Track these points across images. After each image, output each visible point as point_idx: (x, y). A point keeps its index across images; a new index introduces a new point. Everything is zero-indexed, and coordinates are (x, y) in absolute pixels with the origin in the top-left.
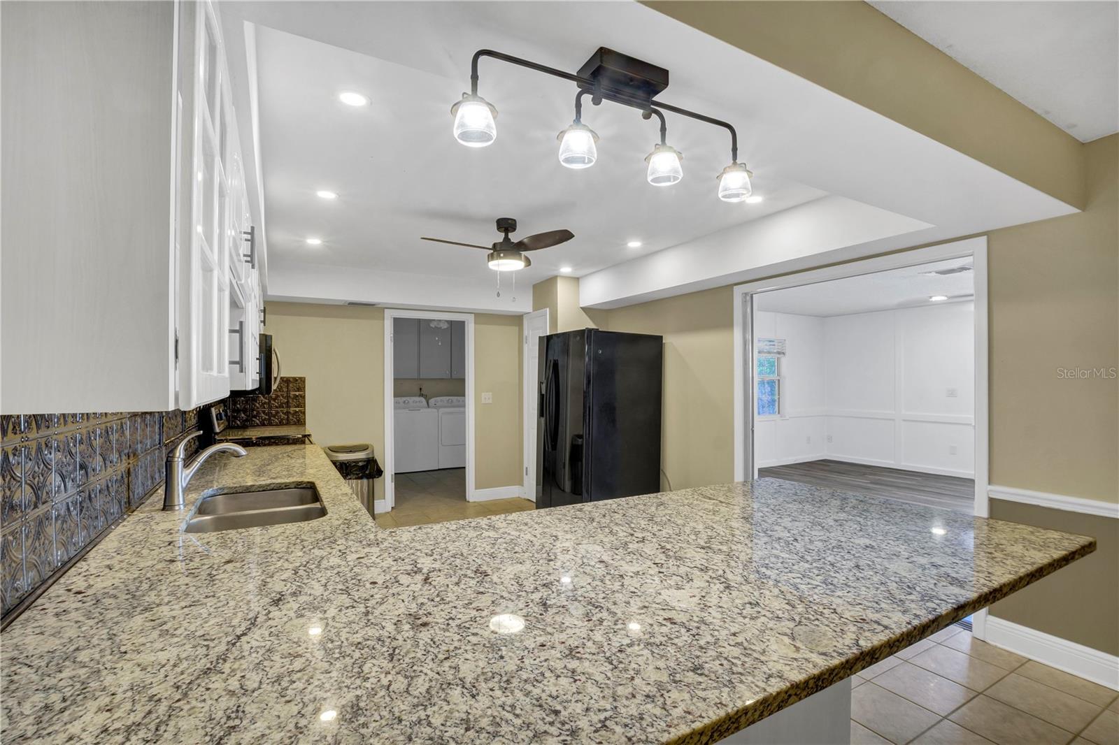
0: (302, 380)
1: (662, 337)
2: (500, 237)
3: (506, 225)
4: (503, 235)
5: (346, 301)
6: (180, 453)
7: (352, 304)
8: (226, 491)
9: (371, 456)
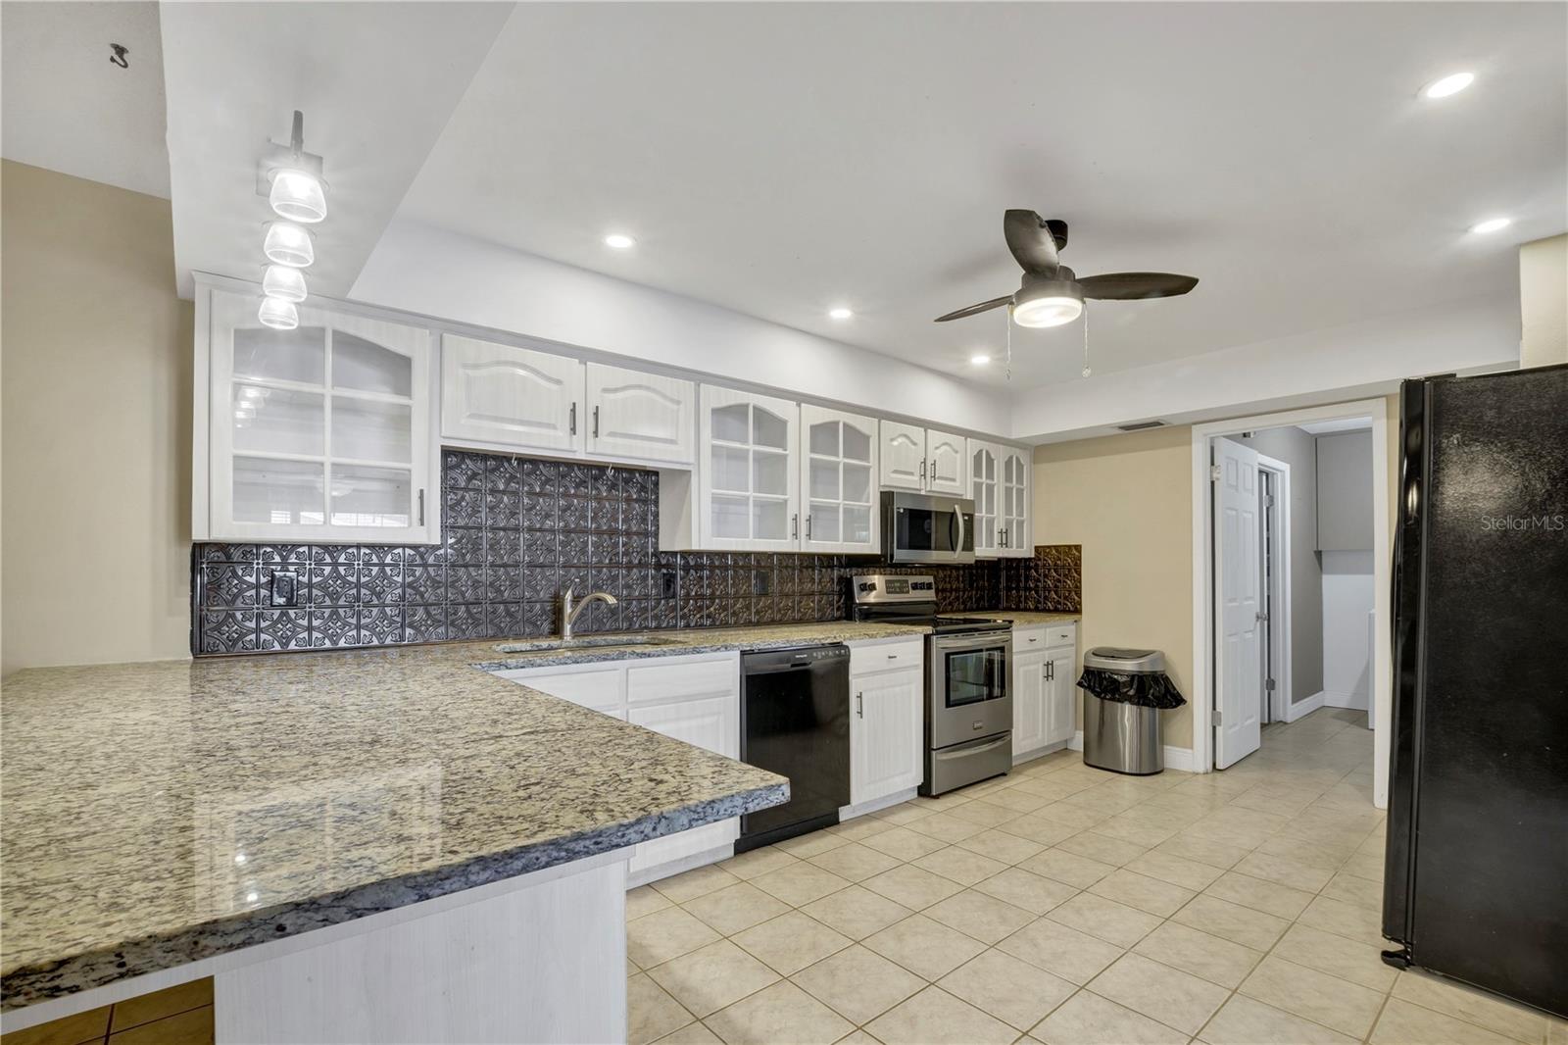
0: (1078, 548)
5: (1112, 427)
7: (1126, 428)
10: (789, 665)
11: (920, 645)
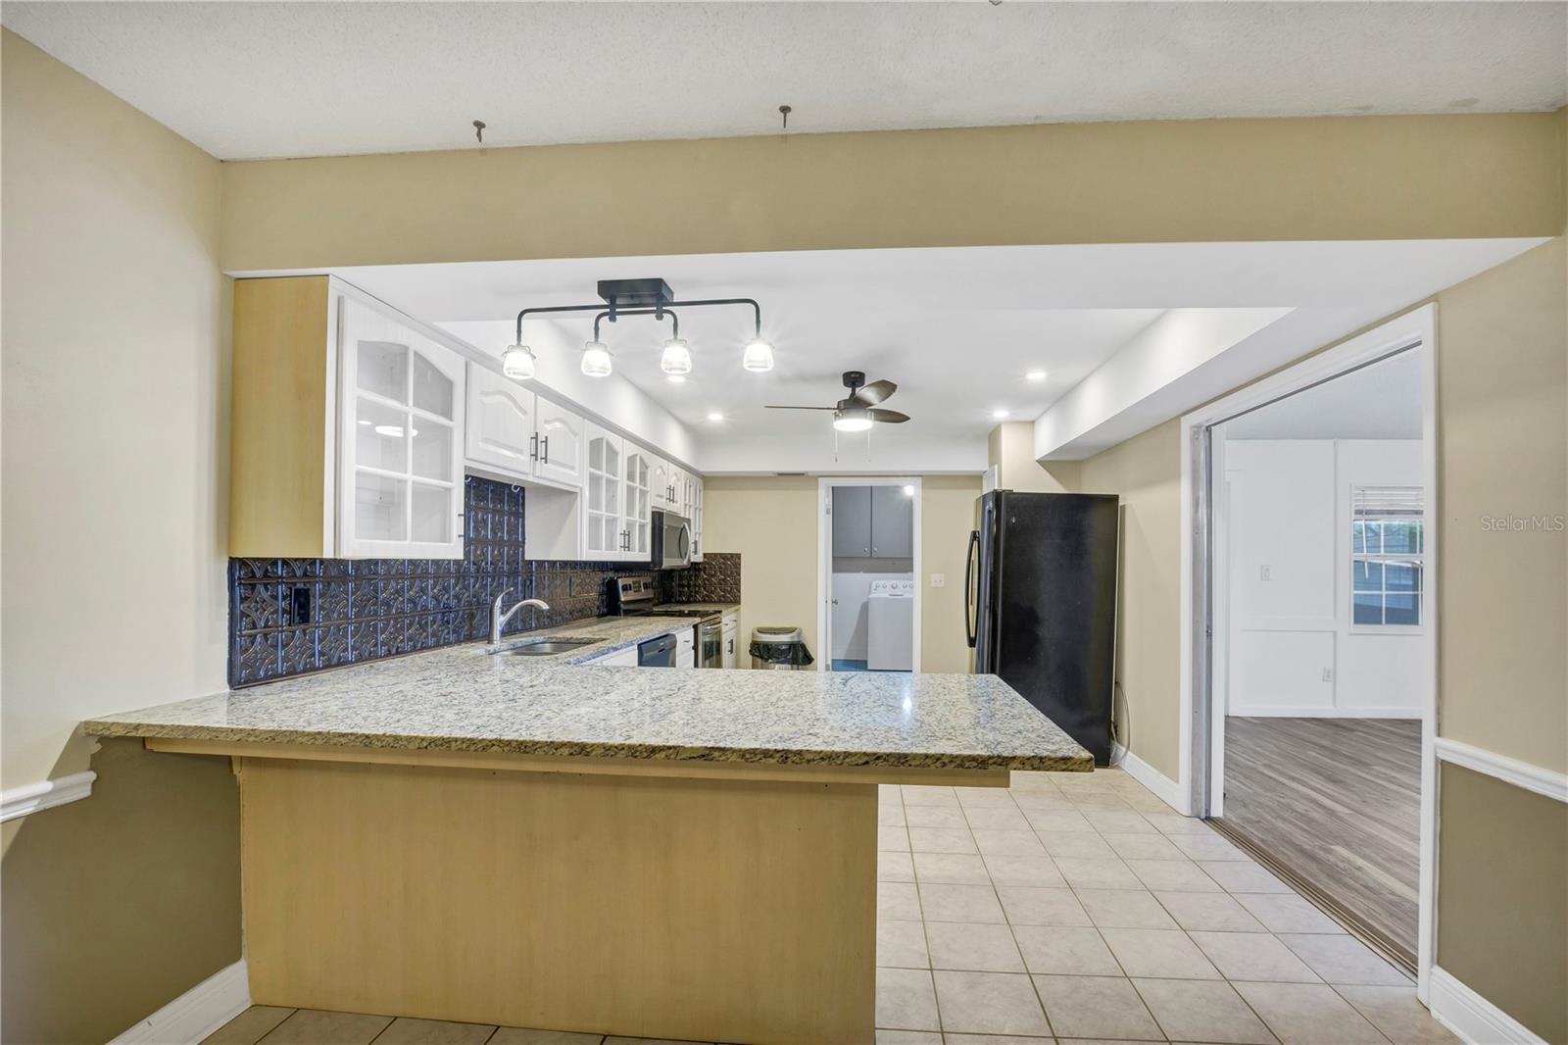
0: (738, 556)
1: (1117, 496)
2: (845, 393)
3: (854, 379)
4: (849, 390)
5: (773, 472)
6: (498, 603)
7: (780, 474)
8: (554, 640)
9: (796, 640)
10: (656, 652)
11: (691, 631)
